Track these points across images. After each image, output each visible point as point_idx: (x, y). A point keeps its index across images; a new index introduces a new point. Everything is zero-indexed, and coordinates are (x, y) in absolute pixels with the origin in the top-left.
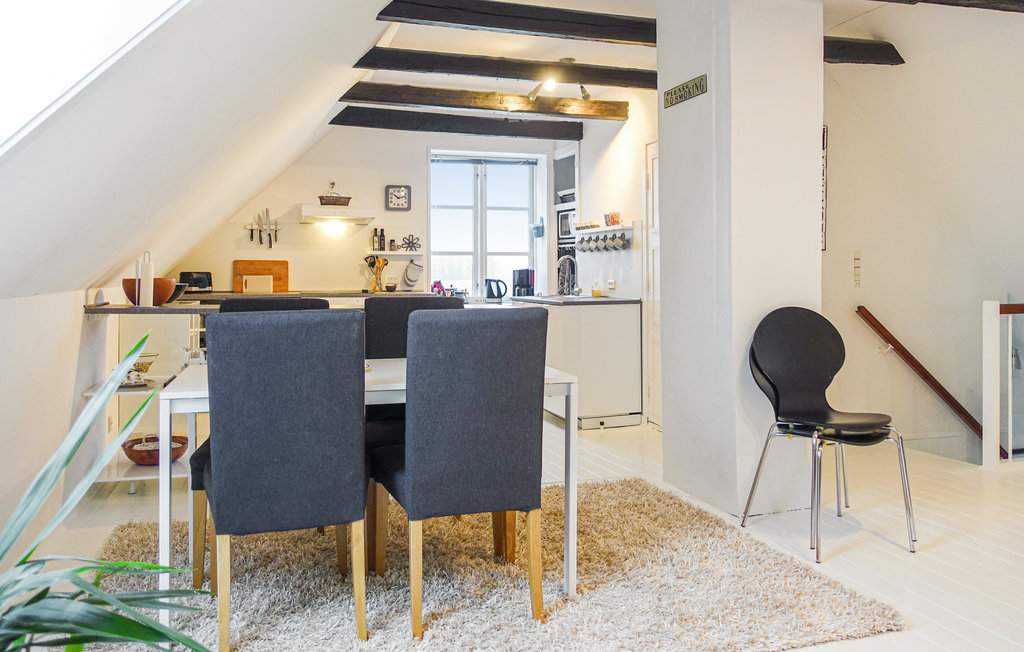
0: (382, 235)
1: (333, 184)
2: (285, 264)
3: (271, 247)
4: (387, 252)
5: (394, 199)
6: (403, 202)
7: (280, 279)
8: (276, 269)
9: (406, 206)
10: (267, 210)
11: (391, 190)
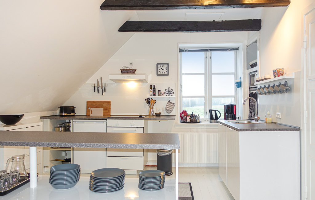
0: (154, 88)
1: (131, 64)
2: (109, 103)
3: (103, 95)
4: (157, 96)
5: (161, 70)
6: (165, 71)
7: (107, 110)
8: (105, 105)
9: (166, 73)
10: (101, 77)
11: (159, 66)
